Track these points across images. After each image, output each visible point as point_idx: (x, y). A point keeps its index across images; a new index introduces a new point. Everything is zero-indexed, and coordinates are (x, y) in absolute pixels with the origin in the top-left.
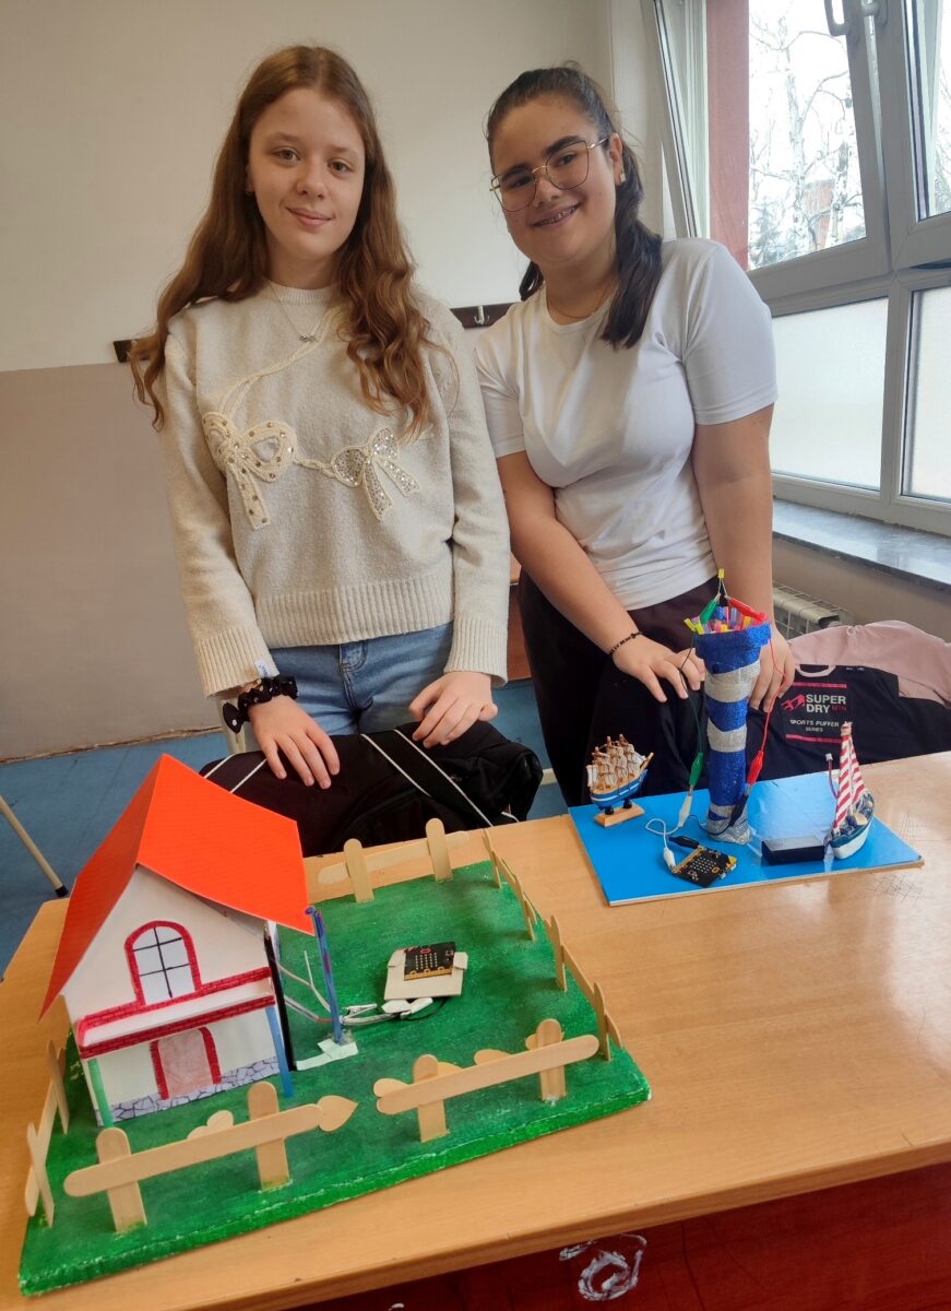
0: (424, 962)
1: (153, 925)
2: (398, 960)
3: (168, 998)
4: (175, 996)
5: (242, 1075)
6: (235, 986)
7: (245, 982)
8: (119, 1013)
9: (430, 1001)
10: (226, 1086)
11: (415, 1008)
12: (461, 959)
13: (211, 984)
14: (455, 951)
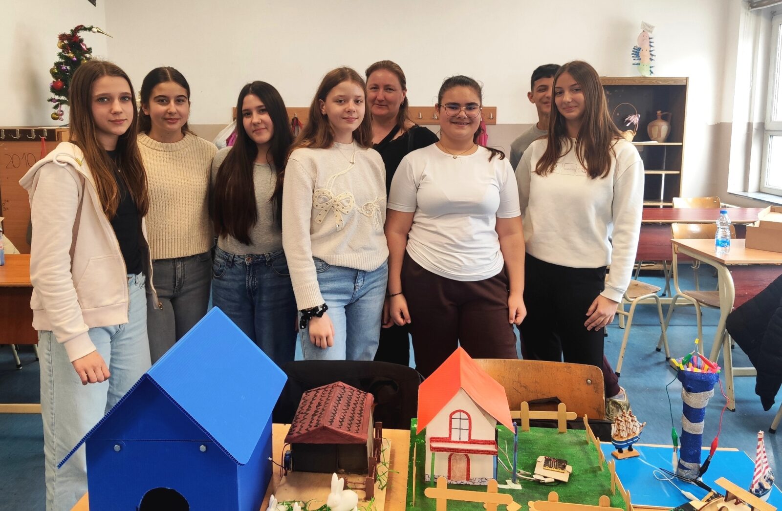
0: (553, 464)
1: (460, 411)
2: (541, 459)
3: (458, 440)
4: (462, 440)
5: (477, 481)
6: (482, 444)
7: (486, 444)
8: (443, 440)
9: (553, 480)
10: (471, 483)
11: (546, 480)
12: (569, 468)
13: (474, 440)
14: (567, 464)
